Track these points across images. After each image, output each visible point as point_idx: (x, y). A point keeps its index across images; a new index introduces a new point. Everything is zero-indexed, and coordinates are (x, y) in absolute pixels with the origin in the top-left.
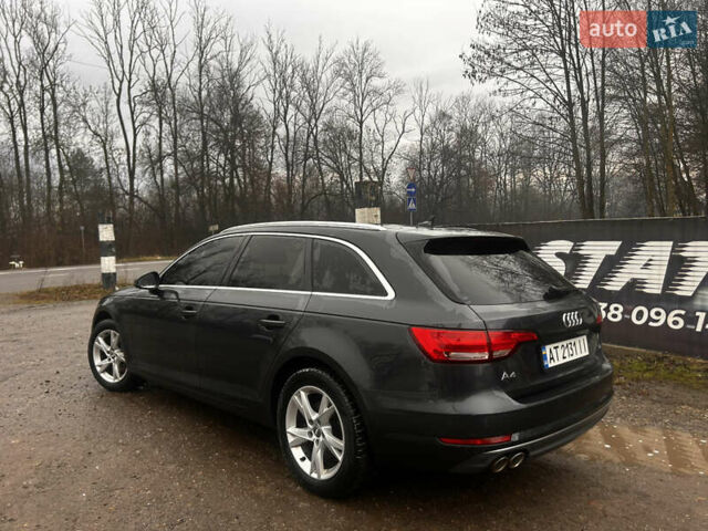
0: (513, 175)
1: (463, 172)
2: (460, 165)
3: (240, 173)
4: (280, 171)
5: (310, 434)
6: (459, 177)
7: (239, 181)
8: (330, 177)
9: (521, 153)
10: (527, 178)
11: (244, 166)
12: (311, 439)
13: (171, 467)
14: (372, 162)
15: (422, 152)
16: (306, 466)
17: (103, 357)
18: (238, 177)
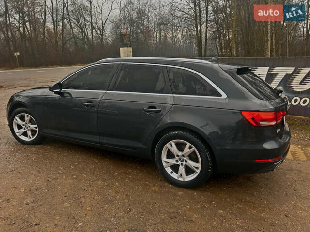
0: (160, 33)
1: (139, 31)
2: (138, 28)
3: (28, 26)
4: (50, 25)
5: (177, 161)
6: (137, 34)
7: (27, 29)
8: (76, 30)
9: (163, 23)
10: (165, 36)
11: (29, 21)
12: (178, 163)
13: (99, 182)
14: (96, 23)
15: (120, 20)
16: (175, 176)
17: (20, 127)
18: (26, 27)
